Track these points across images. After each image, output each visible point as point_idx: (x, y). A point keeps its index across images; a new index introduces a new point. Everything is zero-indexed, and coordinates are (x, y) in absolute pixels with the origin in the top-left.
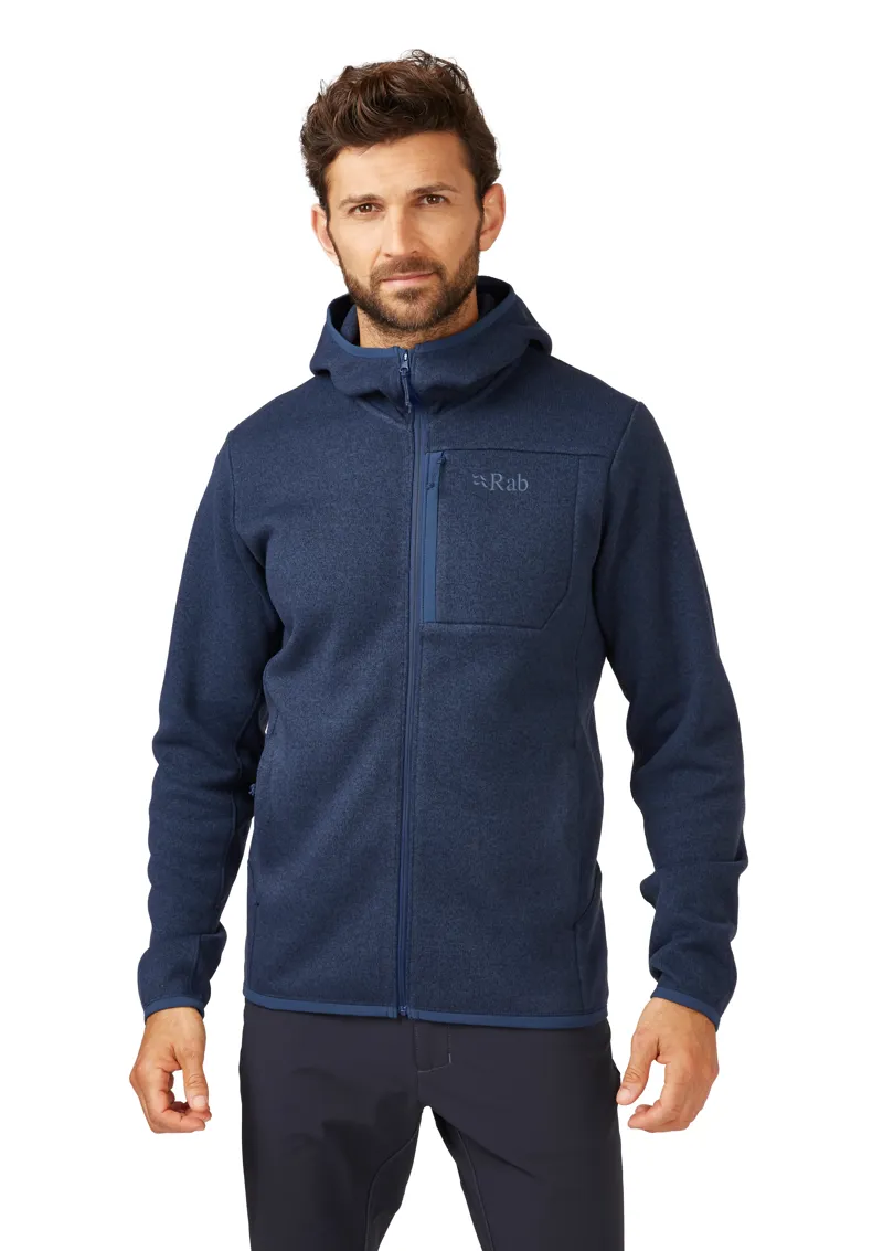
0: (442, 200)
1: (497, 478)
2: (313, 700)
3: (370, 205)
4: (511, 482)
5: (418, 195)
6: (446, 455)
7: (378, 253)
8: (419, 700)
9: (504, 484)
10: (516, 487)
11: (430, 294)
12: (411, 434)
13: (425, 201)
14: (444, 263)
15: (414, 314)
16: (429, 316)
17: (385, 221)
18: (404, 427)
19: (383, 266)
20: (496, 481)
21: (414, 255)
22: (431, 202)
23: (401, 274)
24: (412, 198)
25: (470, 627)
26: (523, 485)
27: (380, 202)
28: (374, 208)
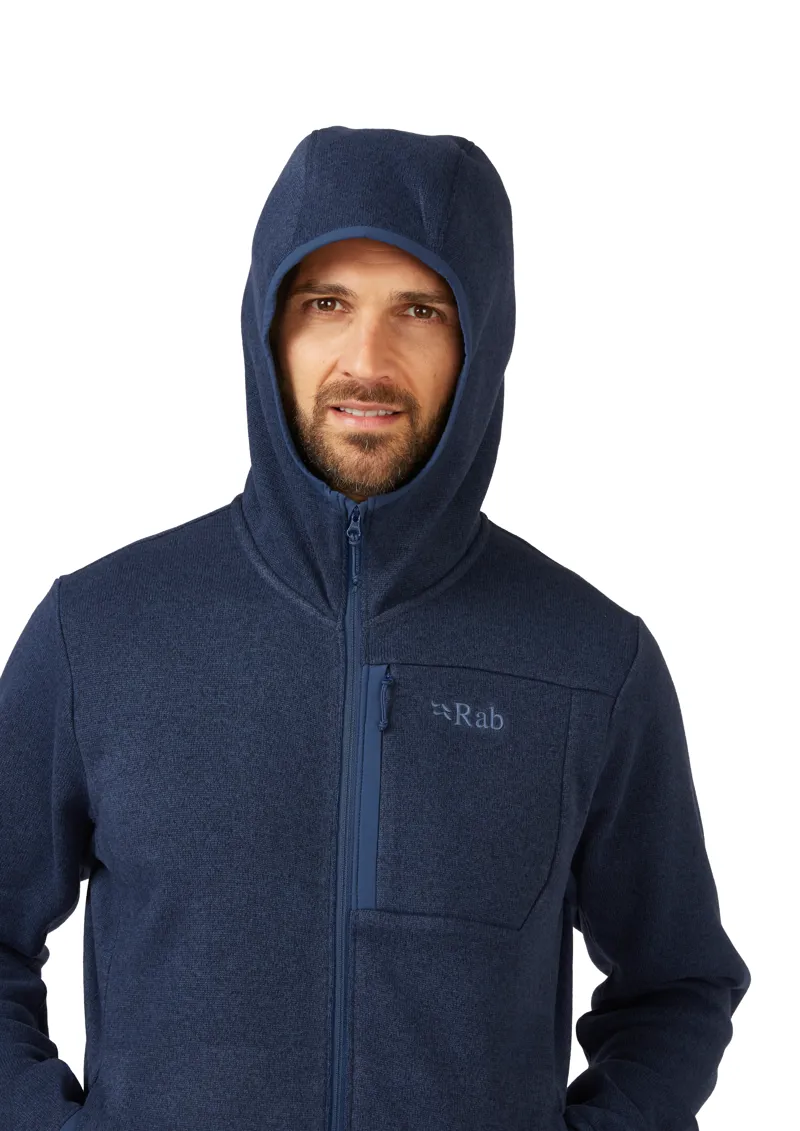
0: (434, 315)
1: (463, 710)
2: (177, 1018)
3: (333, 301)
4: (481, 716)
5: (404, 302)
6: (393, 671)
7: (333, 368)
8: (352, 1024)
9: (472, 718)
10: (488, 723)
11: (394, 445)
12: (340, 635)
13: (411, 312)
14: (420, 402)
15: (368, 468)
16: (386, 476)
17: (352, 328)
18: (332, 623)
19: (337, 385)
20: (463, 714)
21: (384, 381)
22: (419, 315)
23: (360, 403)
24: (395, 303)
25: (427, 920)
26: (497, 722)
27: (349, 299)
28: (338, 307)
